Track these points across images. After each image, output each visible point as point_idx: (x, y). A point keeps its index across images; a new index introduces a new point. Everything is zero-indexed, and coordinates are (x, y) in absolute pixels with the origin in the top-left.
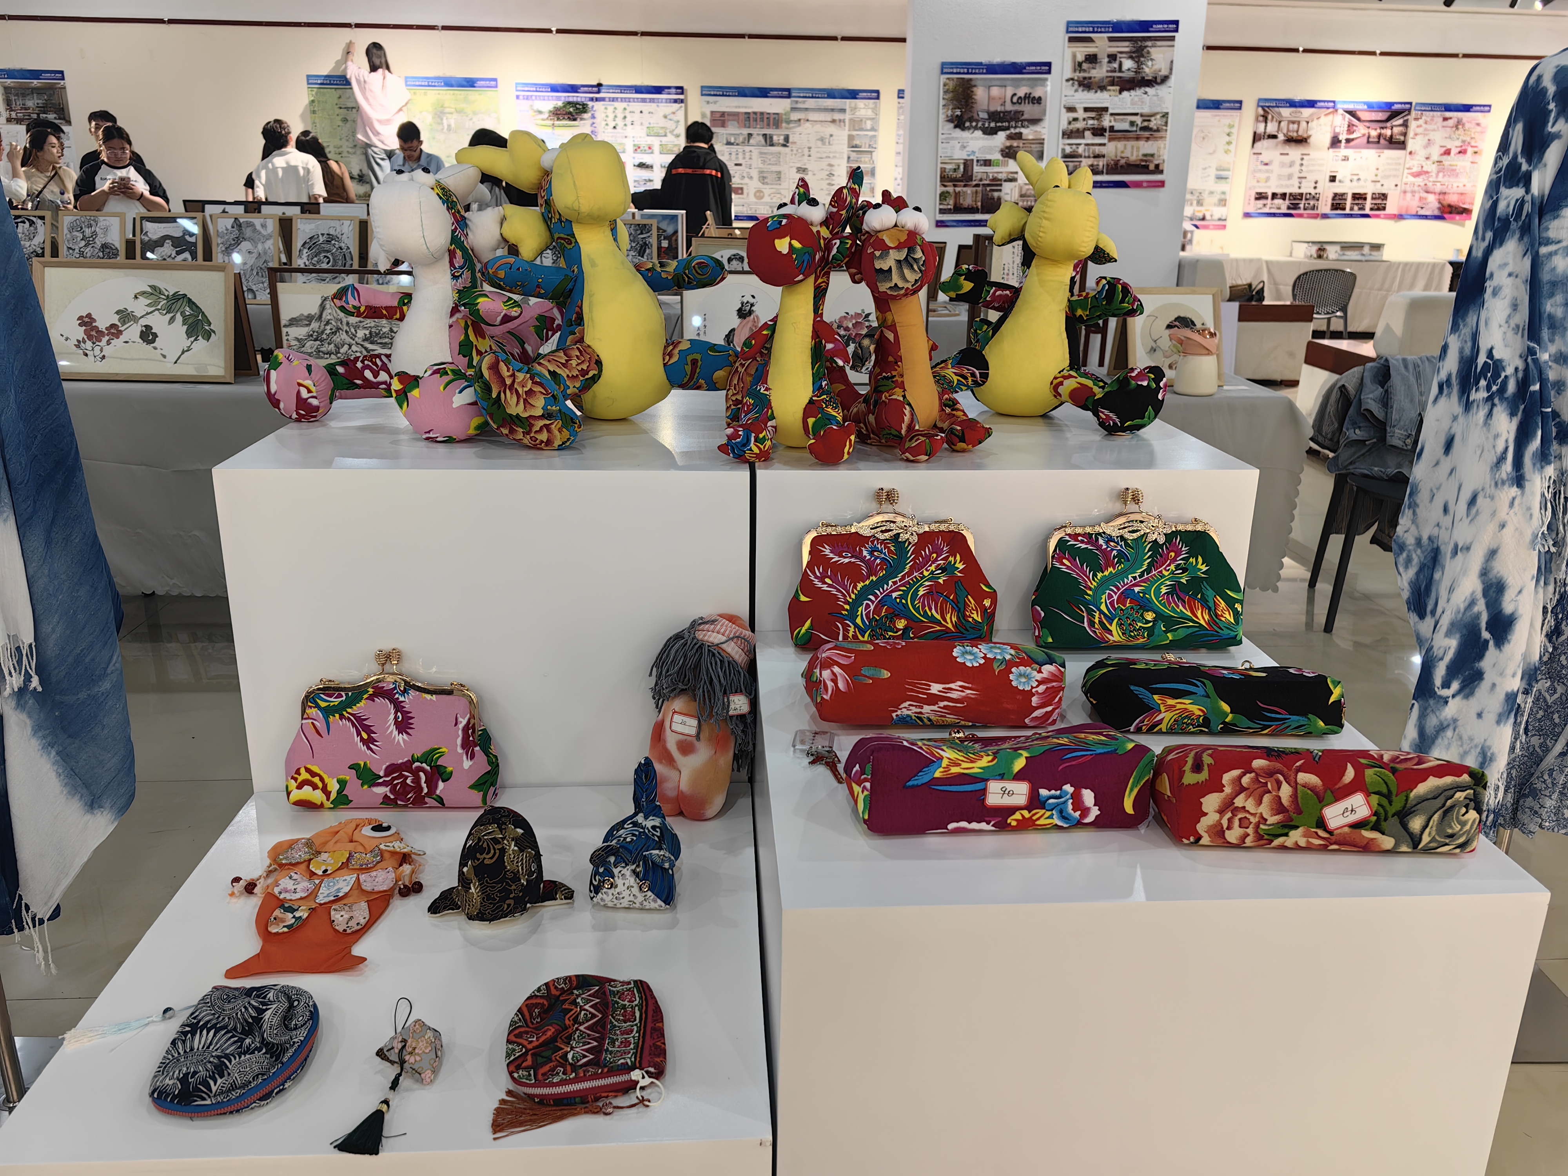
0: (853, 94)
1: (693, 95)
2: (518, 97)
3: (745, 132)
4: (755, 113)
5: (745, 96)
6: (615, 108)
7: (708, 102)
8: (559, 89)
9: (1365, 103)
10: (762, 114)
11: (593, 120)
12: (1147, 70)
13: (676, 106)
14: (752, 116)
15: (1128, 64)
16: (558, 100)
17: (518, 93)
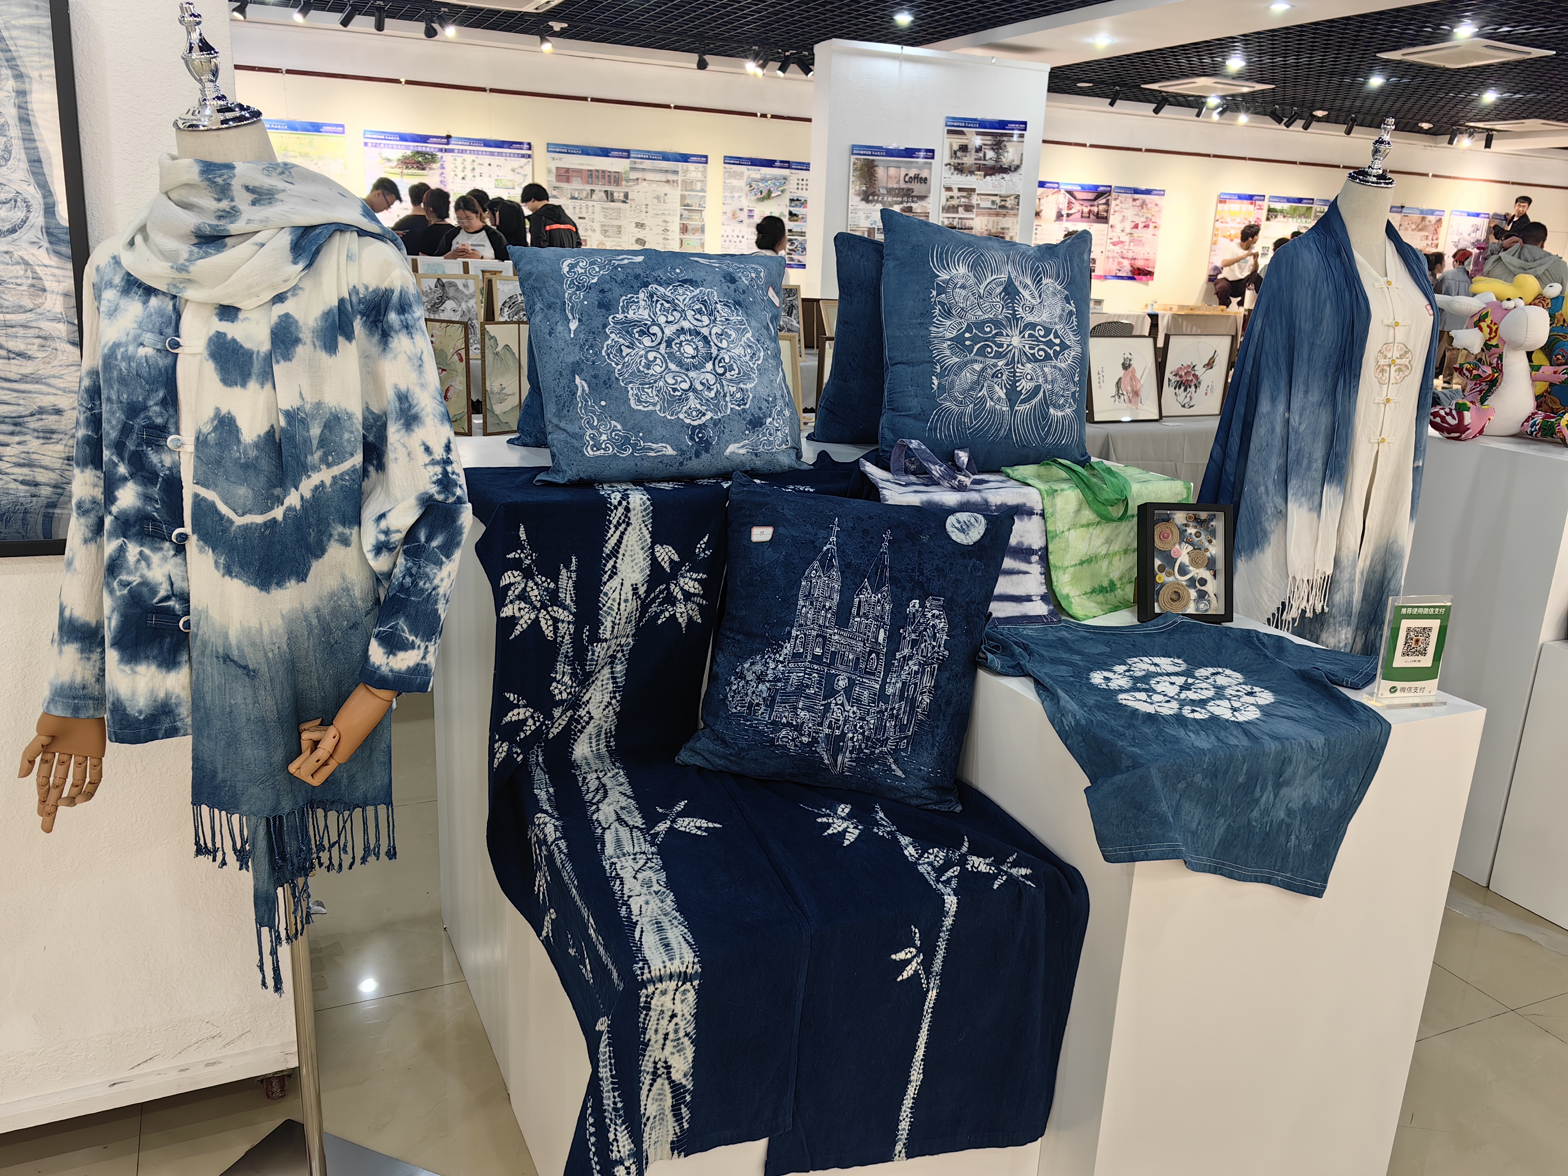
0: (685, 158)
1: (539, 150)
2: (366, 144)
3: (589, 187)
4: (597, 171)
5: (588, 154)
6: (464, 160)
7: (553, 159)
8: (408, 138)
9: (1080, 185)
10: (604, 171)
11: (441, 171)
12: (1004, 160)
13: (524, 160)
14: (594, 173)
15: (990, 154)
16: (407, 149)
17: (366, 140)
